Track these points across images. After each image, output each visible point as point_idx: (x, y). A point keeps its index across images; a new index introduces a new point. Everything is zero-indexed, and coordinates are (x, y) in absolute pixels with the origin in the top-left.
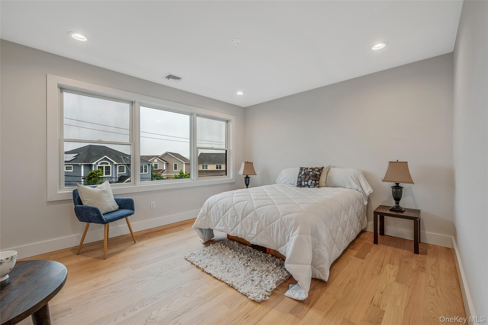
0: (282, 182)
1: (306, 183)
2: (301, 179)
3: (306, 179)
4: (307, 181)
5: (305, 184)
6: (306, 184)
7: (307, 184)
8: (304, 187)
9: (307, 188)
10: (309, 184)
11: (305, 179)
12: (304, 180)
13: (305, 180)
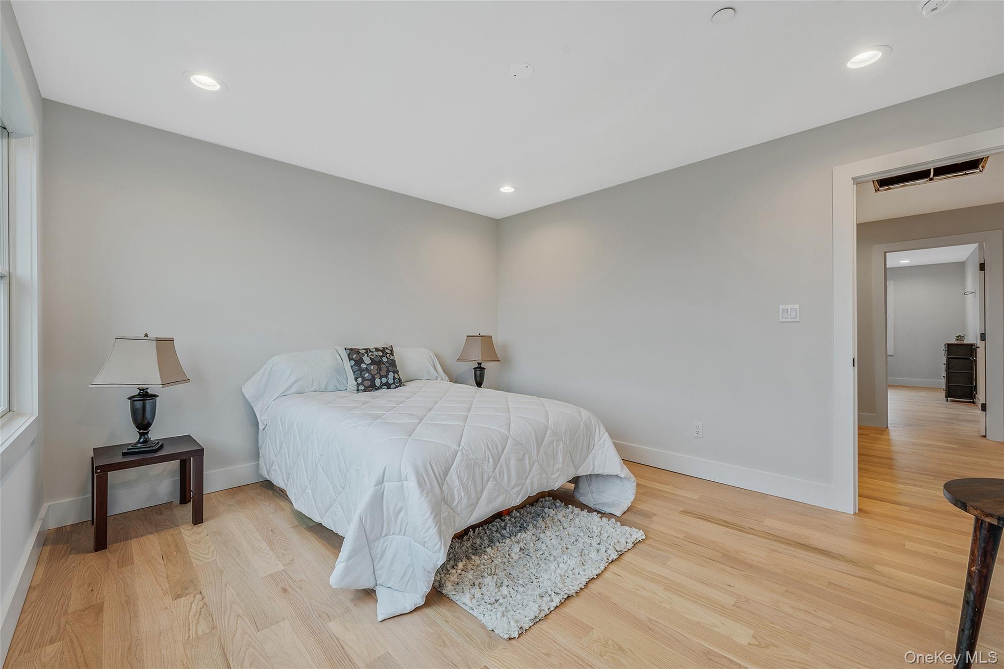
0: (293, 390)
1: (384, 380)
2: (371, 374)
3: (383, 373)
4: (386, 376)
5: (381, 382)
6: (383, 382)
7: (387, 382)
8: (380, 388)
9: (384, 391)
10: (391, 381)
11: (381, 372)
12: (378, 374)
13: (380, 374)
